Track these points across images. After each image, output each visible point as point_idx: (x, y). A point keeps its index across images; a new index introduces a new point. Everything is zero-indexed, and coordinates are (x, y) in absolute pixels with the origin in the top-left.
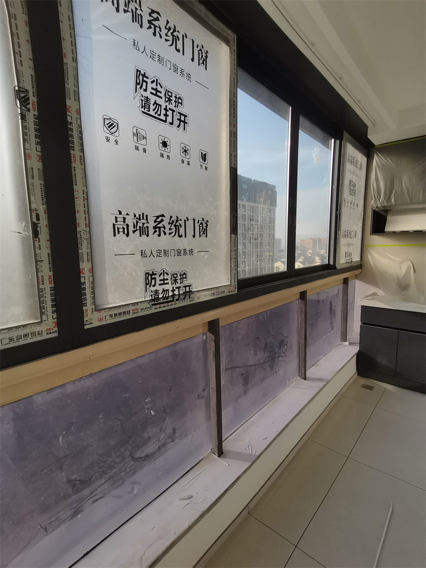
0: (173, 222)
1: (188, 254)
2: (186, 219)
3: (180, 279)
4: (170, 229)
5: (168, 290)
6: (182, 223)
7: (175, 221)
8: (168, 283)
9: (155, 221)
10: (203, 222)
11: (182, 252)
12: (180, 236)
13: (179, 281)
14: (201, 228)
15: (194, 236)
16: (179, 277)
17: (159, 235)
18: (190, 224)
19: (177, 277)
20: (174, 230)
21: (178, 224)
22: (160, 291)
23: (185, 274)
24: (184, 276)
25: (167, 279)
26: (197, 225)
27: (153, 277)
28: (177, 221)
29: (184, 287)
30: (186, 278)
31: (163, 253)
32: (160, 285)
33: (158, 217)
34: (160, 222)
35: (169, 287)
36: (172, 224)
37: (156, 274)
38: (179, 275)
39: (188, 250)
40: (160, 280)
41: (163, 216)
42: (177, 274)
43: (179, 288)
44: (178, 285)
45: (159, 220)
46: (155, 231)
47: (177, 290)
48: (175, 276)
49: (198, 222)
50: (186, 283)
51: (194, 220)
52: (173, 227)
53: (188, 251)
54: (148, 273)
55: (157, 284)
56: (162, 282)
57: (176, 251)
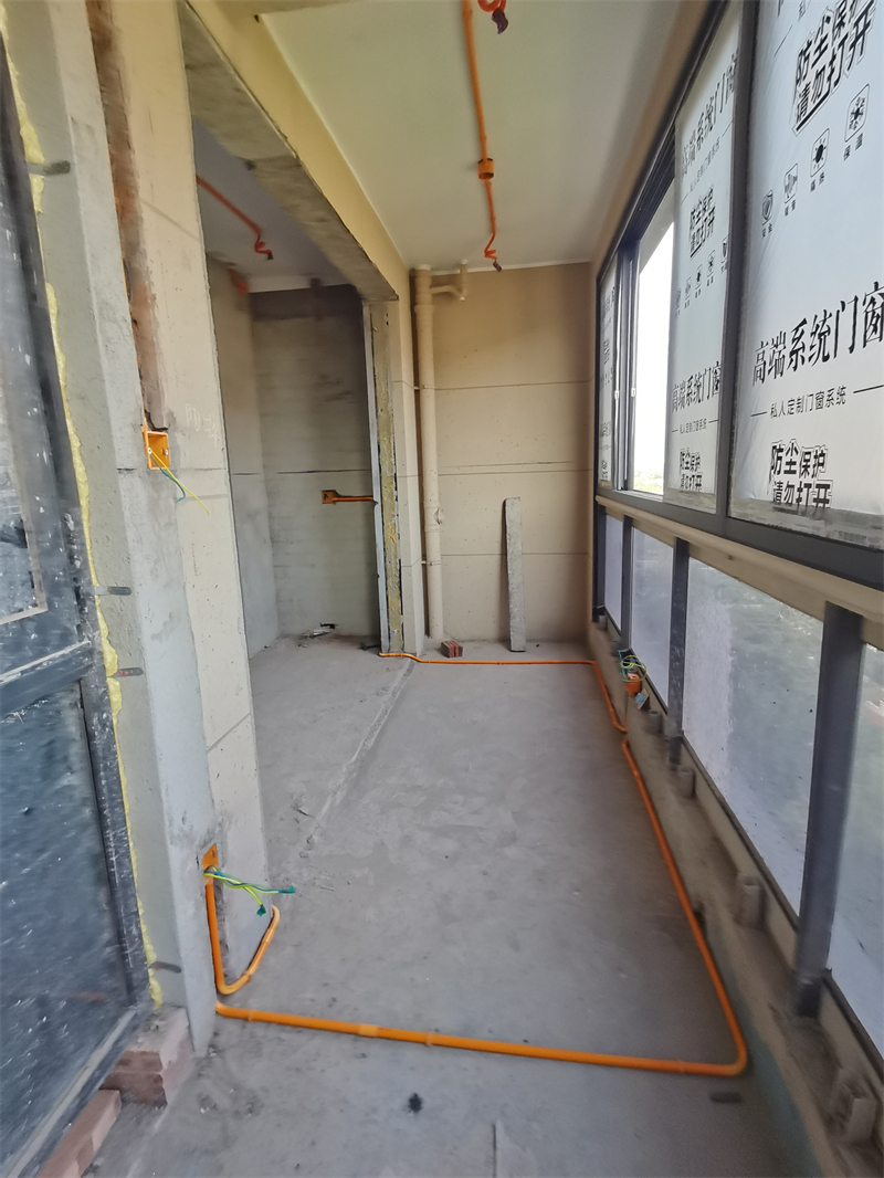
0: (818, 326)
1: (835, 402)
2: (840, 309)
3: (814, 466)
4: (812, 347)
5: (793, 486)
6: (831, 322)
7: (820, 324)
8: (794, 472)
9: (794, 340)
10: (876, 295)
11: (826, 398)
12: (826, 358)
13: (810, 470)
14: (870, 315)
15: (852, 349)
16: (811, 463)
17: (795, 368)
18: (846, 318)
19: (808, 461)
20: (816, 349)
21: (825, 329)
22: (784, 486)
23: (823, 455)
24: (821, 461)
25: (794, 463)
26: (861, 309)
27: (780, 454)
28: (824, 321)
29: (819, 486)
30: (822, 464)
31: (795, 406)
32: (786, 472)
33: (797, 329)
34: (799, 338)
35: (795, 480)
36: (815, 333)
37: (781, 450)
38: (813, 454)
39: (835, 392)
40: (787, 463)
41: (804, 322)
42: (809, 453)
43: (808, 486)
44: (808, 480)
45: (798, 335)
46: (792, 360)
47: (805, 490)
48: (807, 457)
49: (864, 303)
50: (822, 478)
51: (856, 299)
52: (817, 341)
53: (835, 396)
54: (774, 447)
55: (782, 472)
56: (787, 468)
57: (815, 396)
